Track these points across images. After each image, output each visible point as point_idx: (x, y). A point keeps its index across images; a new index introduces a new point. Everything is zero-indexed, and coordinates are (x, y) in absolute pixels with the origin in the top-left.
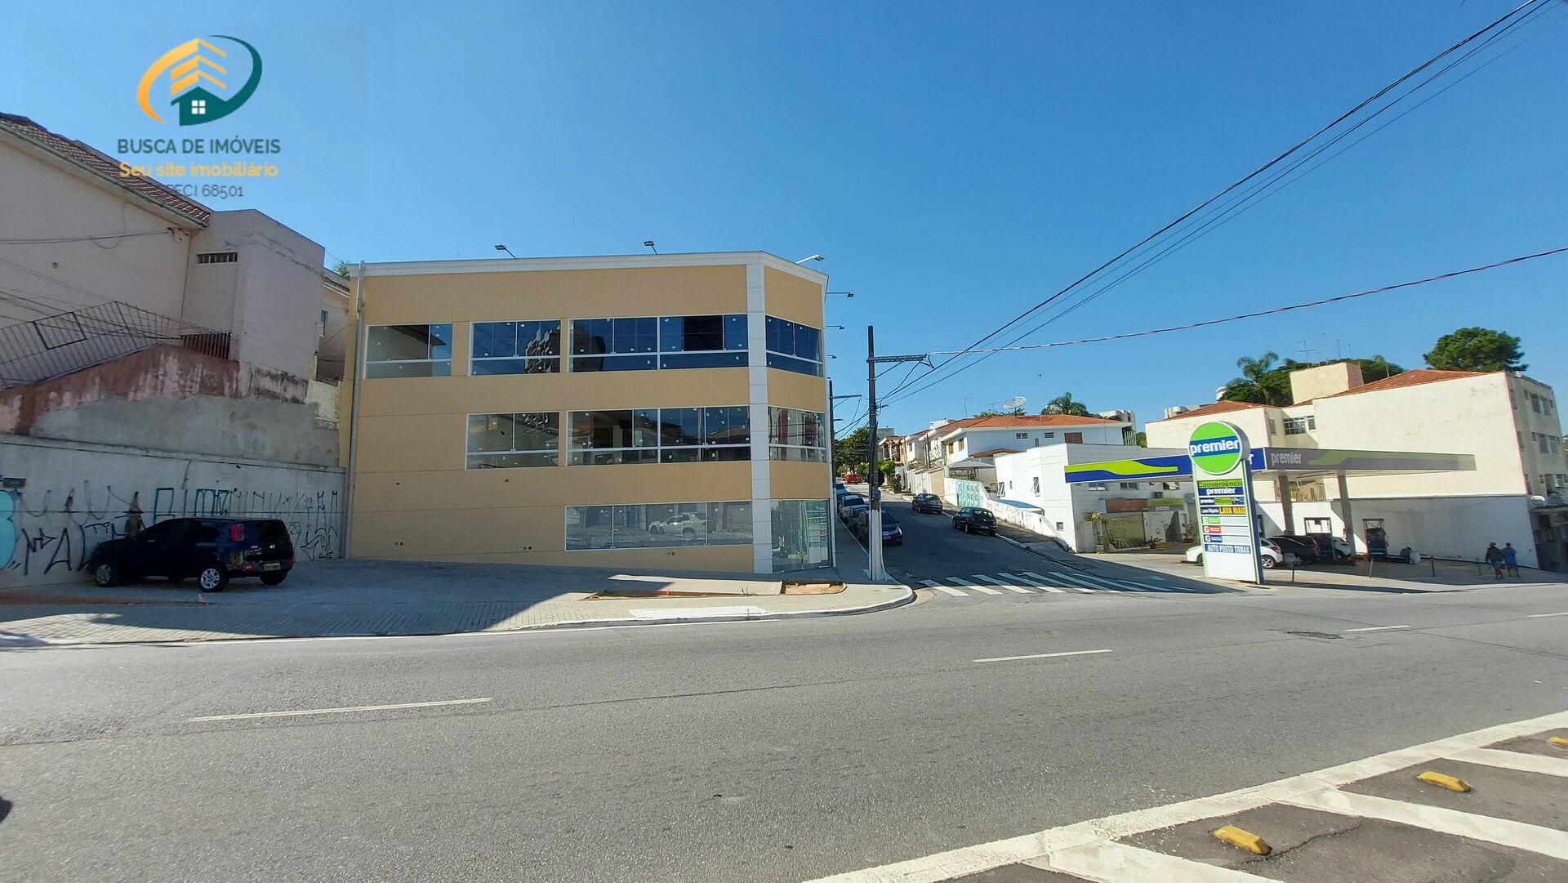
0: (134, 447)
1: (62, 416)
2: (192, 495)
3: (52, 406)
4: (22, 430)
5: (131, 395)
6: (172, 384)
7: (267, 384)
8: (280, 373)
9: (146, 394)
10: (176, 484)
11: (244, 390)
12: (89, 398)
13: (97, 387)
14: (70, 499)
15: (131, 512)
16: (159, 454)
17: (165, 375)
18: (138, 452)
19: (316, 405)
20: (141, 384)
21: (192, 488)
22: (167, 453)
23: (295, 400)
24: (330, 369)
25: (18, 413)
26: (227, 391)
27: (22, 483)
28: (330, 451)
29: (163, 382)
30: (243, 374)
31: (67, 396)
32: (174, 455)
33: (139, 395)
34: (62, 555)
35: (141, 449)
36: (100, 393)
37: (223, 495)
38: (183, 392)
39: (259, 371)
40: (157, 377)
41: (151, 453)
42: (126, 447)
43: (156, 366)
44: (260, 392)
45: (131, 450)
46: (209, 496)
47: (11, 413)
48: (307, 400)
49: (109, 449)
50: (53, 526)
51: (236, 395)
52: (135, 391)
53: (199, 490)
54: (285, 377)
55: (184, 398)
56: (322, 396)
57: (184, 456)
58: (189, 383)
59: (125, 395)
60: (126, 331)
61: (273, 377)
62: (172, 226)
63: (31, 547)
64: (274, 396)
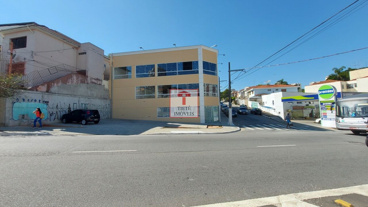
0: (69, 95)
1: (54, 88)
2: (80, 104)
3: (53, 86)
4: (47, 91)
5: (67, 84)
6: (75, 81)
7: (94, 81)
8: (96, 78)
9: (70, 83)
10: (77, 102)
11: (89, 82)
12: (60, 84)
13: (61, 82)
14: (57, 105)
15: (69, 108)
16: (73, 96)
17: (73, 79)
18: (69, 96)
19: (104, 85)
20: (69, 81)
21: (80, 103)
22: (75, 96)
23: (100, 84)
24: (107, 77)
25: (46, 88)
26: (86, 82)
27: (48, 102)
28: (108, 95)
29: (73, 81)
30: (89, 79)
31: (55, 84)
32: (76, 96)
33: (69, 84)
34: (57, 117)
35: (70, 95)
36: (61, 84)
37: (86, 105)
38: (77, 83)
39: (92, 78)
40: (72, 80)
41: (72, 96)
42: (67, 95)
43: (72, 78)
44: (93, 83)
45: (68, 95)
46: (84, 105)
47: (45, 87)
48: (102, 84)
49: (64, 95)
50: (55, 111)
51: (88, 83)
52: (68, 83)
53: (82, 104)
54: (97, 79)
55: (78, 84)
56: (105, 83)
57: (79, 97)
58: (78, 81)
59: (66, 84)
60: (65, 70)
61: (95, 79)
62: (73, 47)
63: (51, 115)
64: (95, 83)
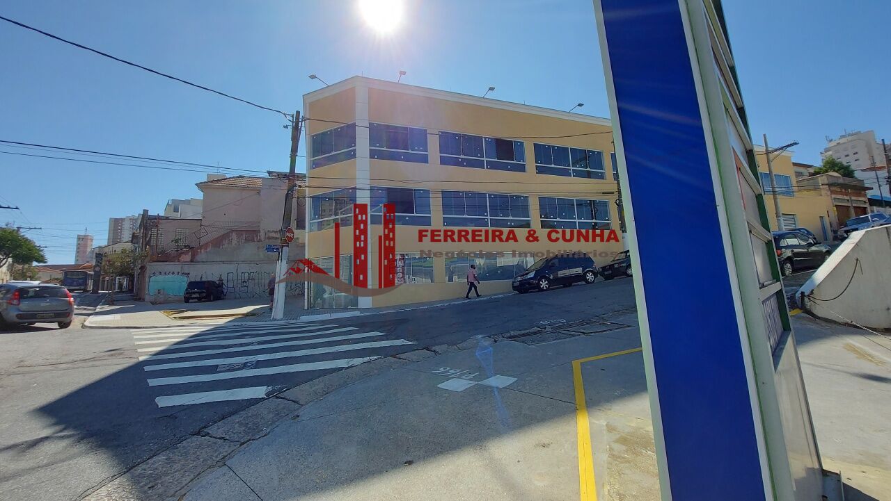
1: (202, 256)
3: (199, 253)
4: (192, 261)
8: (277, 230)
10: (233, 271)
12: (208, 250)
13: (211, 246)
14: (202, 277)
16: (228, 263)
18: (221, 263)
19: (298, 239)
20: (224, 243)
21: (240, 271)
25: (190, 257)
26: (255, 240)
27: (189, 274)
29: (232, 242)
30: (261, 234)
32: (233, 263)
33: (224, 246)
36: (212, 250)
37: (252, 274)
38: (238, 243)
39: (267, 231)
40: (229, 241)
41: (225, 263)
42: (217, 262)
43: (229, 238)
44: (268, 238)
46: (246, 274)
49: (212, 263)
53: (242, 273)
55: (240, 245)
56: (299, 235)
57: (237, 263)
58: (241, 241)
59: (220, 248)
62: (258, 192)
64: (275, 238)
